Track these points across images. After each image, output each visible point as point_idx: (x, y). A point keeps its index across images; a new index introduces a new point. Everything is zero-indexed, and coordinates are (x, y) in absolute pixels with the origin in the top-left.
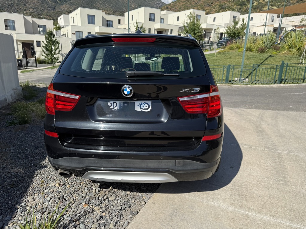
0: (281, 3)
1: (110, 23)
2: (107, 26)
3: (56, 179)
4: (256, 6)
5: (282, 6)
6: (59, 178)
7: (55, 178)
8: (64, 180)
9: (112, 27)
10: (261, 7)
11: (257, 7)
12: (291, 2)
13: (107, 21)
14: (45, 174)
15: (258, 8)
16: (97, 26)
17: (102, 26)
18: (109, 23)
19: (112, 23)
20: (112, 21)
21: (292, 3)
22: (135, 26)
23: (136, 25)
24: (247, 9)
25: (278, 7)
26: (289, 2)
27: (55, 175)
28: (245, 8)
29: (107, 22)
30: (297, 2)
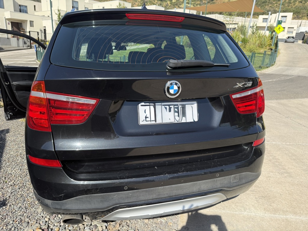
0: (195, 2)
1: (24, 8)
2: (20, 11)
3: (30, 221)
4: (174, 2)
5: (197, 5)
6: (35, 219)
7: (27, 220)
8: (44, 221)
9: (27, 13)
10: (179, 4)
11: (176, 3)
12: (204, 1)
13: (20, 5)
14: (9, 217)
15: (176, 5)
16: (7, 11)
17: (13, 11)
18: (22, 8)
19: (26, 9)
20: (26, 7)
21: (205, 3)
22: (56, 14)
23: (58, 13)
24: (167, 5)
25: (194, 6)
26: (202, 2)
27: (25, 215)
28: (165, 4)
29: (20, 7)
30: (209, 2)
